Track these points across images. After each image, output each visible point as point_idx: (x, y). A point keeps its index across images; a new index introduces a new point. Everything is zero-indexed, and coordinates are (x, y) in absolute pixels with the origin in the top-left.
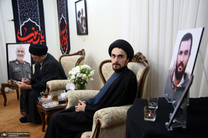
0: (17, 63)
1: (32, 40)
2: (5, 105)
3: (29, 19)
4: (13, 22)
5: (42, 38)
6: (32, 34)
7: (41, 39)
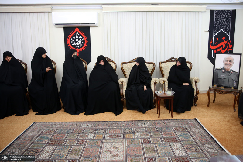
0: (224, 71)
1: (221, 48)
2: (208, 106)
3: (222, 29)
4: (208, 33)
5: (230, 46)
6: (222, 43)
7: (229, 48)
